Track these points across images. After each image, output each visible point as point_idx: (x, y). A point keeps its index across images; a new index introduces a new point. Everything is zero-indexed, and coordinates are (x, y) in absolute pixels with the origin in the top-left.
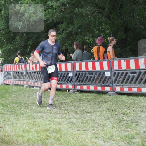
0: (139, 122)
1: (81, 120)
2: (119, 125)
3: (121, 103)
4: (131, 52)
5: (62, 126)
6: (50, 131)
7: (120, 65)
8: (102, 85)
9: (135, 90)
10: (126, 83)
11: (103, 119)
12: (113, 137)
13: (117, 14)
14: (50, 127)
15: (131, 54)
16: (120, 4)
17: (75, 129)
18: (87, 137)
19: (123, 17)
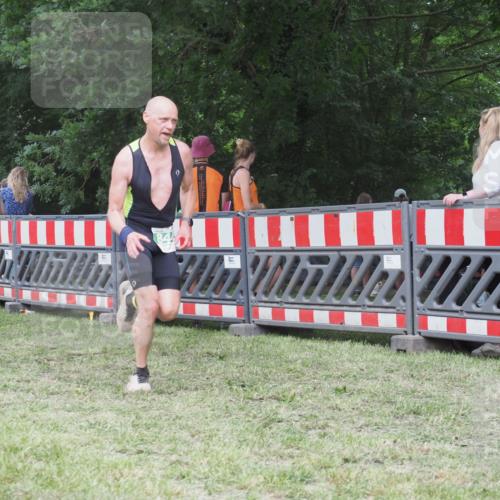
0: (331, 427)
1: (134, 417)
2: (262, 435)
3: (272, 363)
4: (313, 190)
5: (66, 435)
6: (22, 454)
7: (274, 230)
8: (210, 298)
9: (321, 318)
10: (294, 293)
11: (209, 413)
12: (240, 476)
13: (271, 59)
14: (24, 440)
15: (315, 195)
16: (285, 26)
17: (112, 448)
18: (151, 475)
19: (292, 68)
